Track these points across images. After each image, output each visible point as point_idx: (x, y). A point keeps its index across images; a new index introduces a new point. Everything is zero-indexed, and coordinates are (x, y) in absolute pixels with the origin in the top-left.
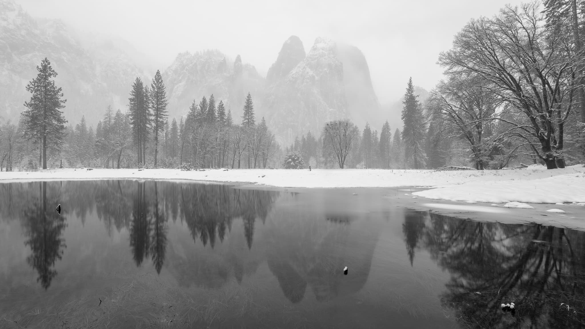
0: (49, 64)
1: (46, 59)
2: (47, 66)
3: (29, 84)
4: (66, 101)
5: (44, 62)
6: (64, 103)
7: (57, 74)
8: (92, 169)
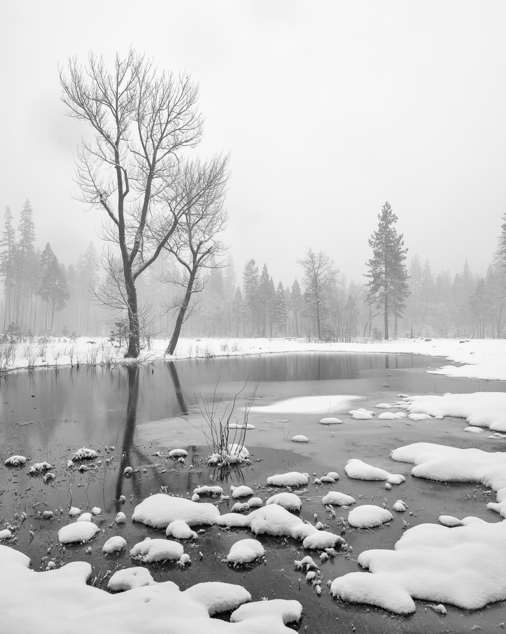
0: (390, 208)
1: (387, 203)
2: (387, 211)
3: (370, 238)
4: (407, 250)
5: (384, 207)
6: (406, 253)
7: (397, 219)
8: (430, 340)
